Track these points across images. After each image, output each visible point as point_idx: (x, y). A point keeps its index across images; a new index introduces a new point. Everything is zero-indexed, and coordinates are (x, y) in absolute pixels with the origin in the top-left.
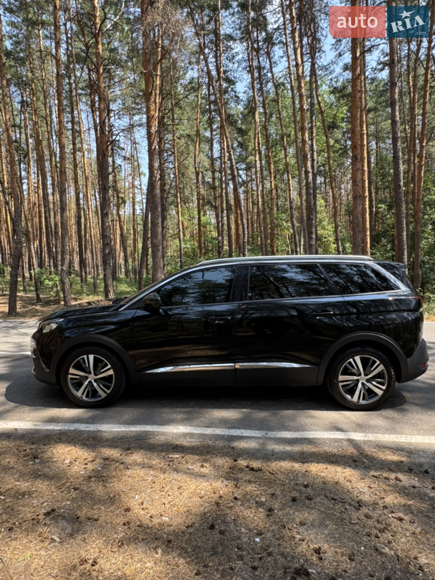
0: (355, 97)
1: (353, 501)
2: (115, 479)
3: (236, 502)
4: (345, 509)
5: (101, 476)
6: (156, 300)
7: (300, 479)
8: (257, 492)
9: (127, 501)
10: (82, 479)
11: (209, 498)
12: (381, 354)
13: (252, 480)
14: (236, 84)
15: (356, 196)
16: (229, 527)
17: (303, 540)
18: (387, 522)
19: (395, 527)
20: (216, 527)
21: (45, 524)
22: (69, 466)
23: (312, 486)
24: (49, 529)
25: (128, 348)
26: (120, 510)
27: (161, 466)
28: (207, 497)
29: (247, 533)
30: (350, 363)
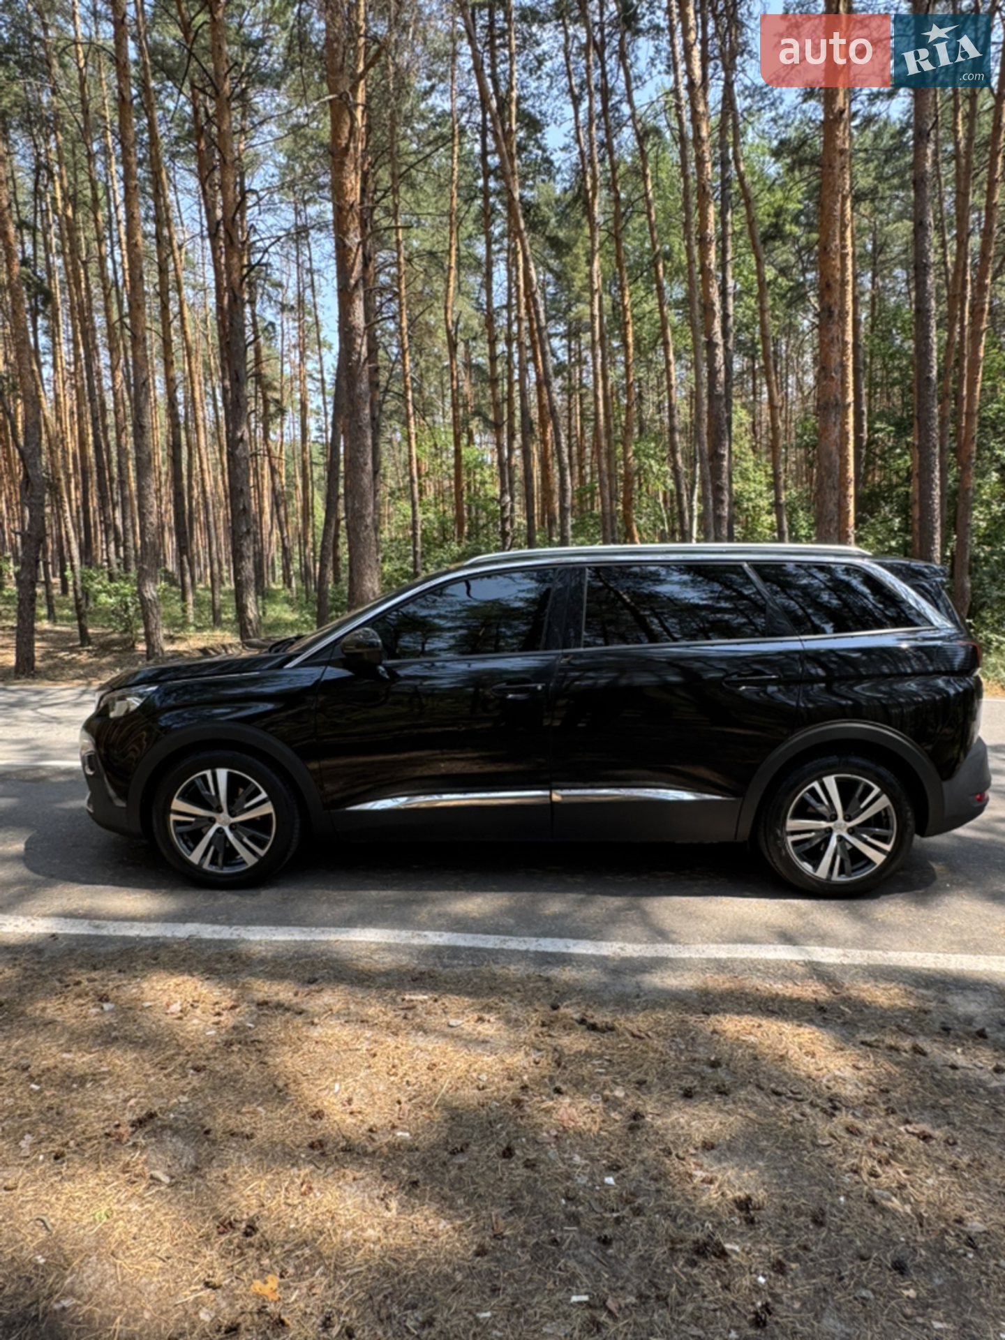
0: (831, 166)
1: (819, 1097)
2: (286, 1048)
3: (560, 1099)
4: (803, 1114)
5: (253, 1042)
6: (372, 645)
7: (701, 1049)
8: (604, 1077)
9: (314, 1097)
10: (211, 1047)
11: (498, 1089)
12: (883, 771)
13: (594, 1050)
14: (546, 129)
15: (827, 403)
16: (546, 1153)
17: (711, 1182)
18: (896, 1143)
19: (913, 1153)
20: (518, 1152)
21: (135, 1145)
22: (180, 1018)
23: (728, 1065)
24: (144, 1157)
25: (306, 754)
26: (300, 1115)
27: (387, 1019)
28: (494, 1088)
29: (587, 1165)
30: (813, 792)
